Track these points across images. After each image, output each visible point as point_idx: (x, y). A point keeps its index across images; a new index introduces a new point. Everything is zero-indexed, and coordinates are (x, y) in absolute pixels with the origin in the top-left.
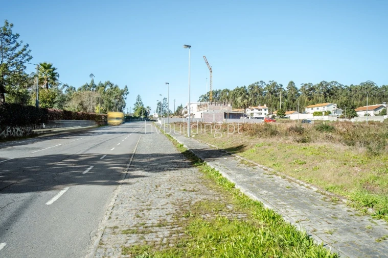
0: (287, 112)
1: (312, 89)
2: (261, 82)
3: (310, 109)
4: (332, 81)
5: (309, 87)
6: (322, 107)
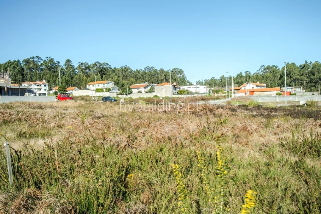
0: (68, 89)
1: (88, 68)
2: (37, 57)
3: (92, 86)
4: (104, 62)
5: (85, 66)
6: (103, 84)
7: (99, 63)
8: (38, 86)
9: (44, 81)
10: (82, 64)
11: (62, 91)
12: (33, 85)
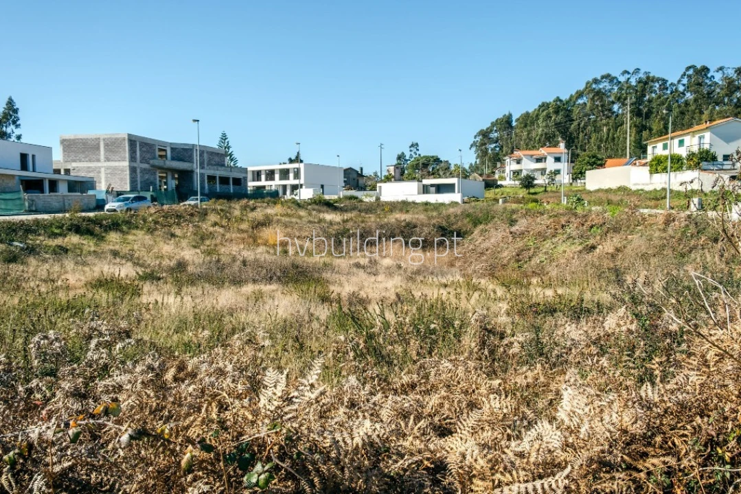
3: (660, 145)
6: (697, 136)
9: (561, 146)
12: (525, 159)
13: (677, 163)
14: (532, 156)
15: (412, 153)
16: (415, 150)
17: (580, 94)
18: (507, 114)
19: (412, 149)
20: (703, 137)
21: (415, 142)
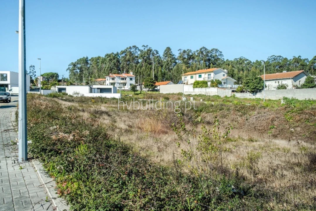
1: (191, 57)
2: (134, 47)
3: (189, 76)
4: (213, 48)
5: (188, 55)
6: (207, 74)
7: (206, 49)
8: (123, 79)
9: (131, 73)
10: (185, 52)
11: (149, 86)
12: (116, 78)
13: (204, 84)
14: (119, 77)
15: (31, 70)
16: (32, 69)
17: (123, 52)
18: (85, 57)
19: (31, 68)
20: (210, 75)
21: (33, 65)
